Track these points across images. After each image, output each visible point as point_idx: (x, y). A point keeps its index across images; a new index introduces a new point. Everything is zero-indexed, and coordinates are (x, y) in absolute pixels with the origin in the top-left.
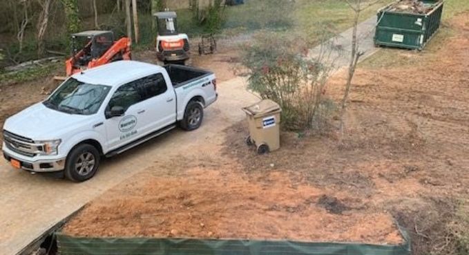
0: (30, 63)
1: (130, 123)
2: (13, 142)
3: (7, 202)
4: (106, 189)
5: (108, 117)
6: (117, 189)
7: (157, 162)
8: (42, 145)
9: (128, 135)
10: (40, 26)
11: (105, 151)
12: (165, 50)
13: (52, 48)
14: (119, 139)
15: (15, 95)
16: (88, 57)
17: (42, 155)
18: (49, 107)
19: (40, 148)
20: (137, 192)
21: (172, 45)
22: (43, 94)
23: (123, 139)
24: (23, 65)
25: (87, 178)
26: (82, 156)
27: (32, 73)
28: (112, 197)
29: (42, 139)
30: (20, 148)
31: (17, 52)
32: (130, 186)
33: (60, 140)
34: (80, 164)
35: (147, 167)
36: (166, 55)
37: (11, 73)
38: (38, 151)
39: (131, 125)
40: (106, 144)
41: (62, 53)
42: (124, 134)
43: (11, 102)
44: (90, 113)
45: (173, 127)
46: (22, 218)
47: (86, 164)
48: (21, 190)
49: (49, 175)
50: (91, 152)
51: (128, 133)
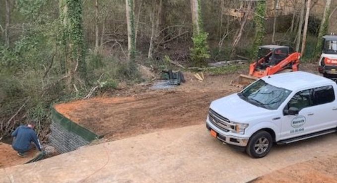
0: (225, 62)
1: (300, 122)
2: (214, 118)
3: (204, 159)
4: (274, 169)
5: (285, 114)
6: (283, 171)
7: (316, 157)
8: (235, 125)
9: (297, 131)
10: (236, 38)
11: (278, 139)
12: (326, 65)
13: (240, 54)
14: (289, 132)
15: (212, 83)
16: (266, 64)
17: (233, 132)
18: (242, 98)
19: (232, 127)
20: (299, 179)
21: (333, 62)
22: (231, 85)
23: (292, 133)
24: (220, 63)
25: (260, 156)
26: (260, 140)
27: (225, 69)
28: (278, 177)
29: (236, 121)
30: (219, 124)
31: (217, 54)
32: (293, 172)
33: (248, 125)
34: (258, 145)
35: (308, 160)
36: (326, 69)
37: (212, 68)
38: (230, 129)
39: (301, 123)
40: (279, 134)
41: (245, 58)
42: (294, 129)
43: (210, 87)
44: (272, 109)
45: (334, 131)
46: (213, 175)
47: (262, 146)
48: (214, 153)
49: (234, 147)
50: (267, 138)
51: (297, 129)
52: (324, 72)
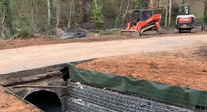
0: (117, 29)
12: (180, 22)
20: (126, 59)
52: (179, 27)
